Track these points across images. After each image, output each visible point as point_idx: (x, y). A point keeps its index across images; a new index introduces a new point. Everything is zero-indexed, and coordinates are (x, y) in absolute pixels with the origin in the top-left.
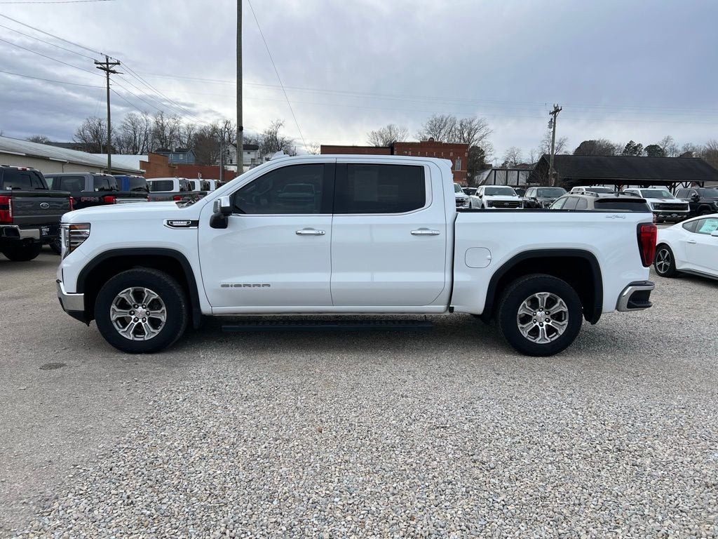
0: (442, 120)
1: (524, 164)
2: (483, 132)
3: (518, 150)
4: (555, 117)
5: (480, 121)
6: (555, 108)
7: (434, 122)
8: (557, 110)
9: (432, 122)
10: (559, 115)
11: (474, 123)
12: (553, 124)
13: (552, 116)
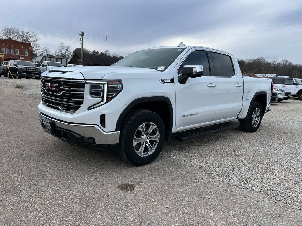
0: (11, 30)
1: (51, 55)
2: (34, 38)
3: (49, 49)
4: (82, 37)
5: (33, 33)
6: (82, 33)
7: (7, 30)
8: (82, 34)
9: (5, 30)
10: (84, 36)
11: (29, 34)
12: (81, 40)
13: (81, 36)
